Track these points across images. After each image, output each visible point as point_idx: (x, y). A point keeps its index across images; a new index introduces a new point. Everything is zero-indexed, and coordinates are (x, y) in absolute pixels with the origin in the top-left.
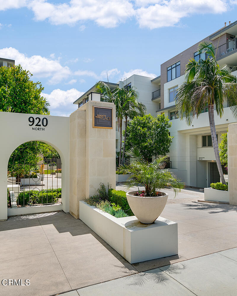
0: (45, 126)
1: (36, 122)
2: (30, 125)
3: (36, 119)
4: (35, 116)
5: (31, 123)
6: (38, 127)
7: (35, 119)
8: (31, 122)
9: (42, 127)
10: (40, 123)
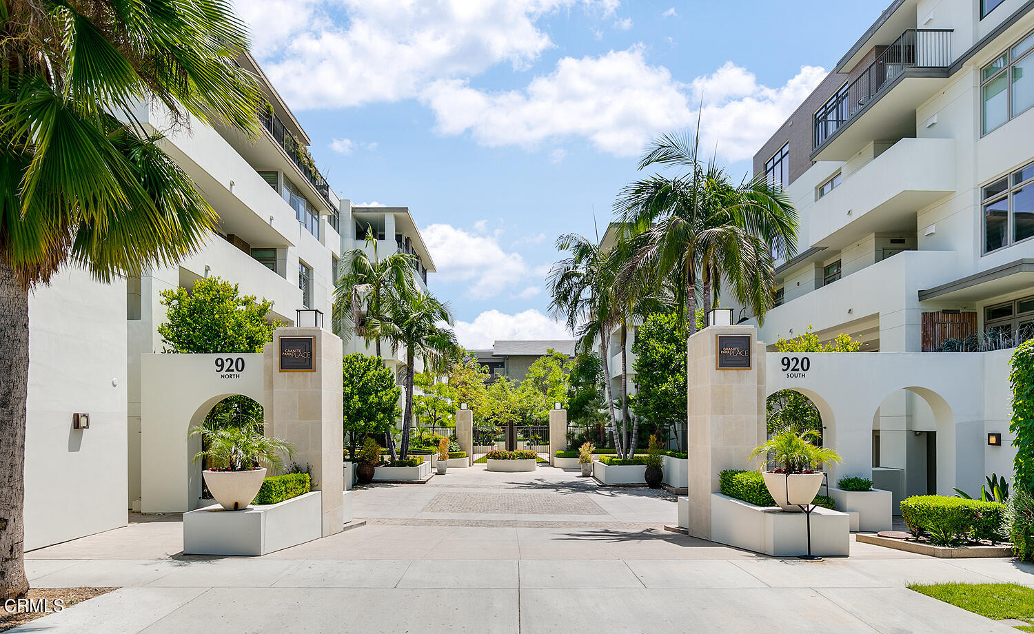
0: (241, 371)
1: (227, 365)
2: (217, 371)
3: (227, 360)
4: (224, 356)
5: (219, 368)
6: (229, 373)
7: (225, 361)
8: (219, 366)
9: (236, 372)
10: (233, 367)
